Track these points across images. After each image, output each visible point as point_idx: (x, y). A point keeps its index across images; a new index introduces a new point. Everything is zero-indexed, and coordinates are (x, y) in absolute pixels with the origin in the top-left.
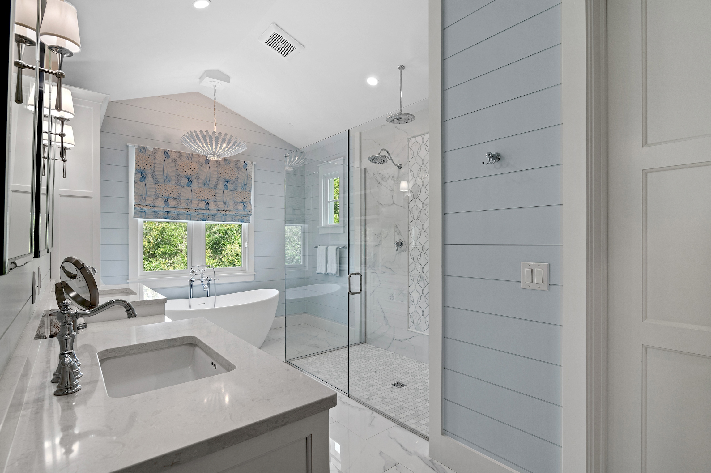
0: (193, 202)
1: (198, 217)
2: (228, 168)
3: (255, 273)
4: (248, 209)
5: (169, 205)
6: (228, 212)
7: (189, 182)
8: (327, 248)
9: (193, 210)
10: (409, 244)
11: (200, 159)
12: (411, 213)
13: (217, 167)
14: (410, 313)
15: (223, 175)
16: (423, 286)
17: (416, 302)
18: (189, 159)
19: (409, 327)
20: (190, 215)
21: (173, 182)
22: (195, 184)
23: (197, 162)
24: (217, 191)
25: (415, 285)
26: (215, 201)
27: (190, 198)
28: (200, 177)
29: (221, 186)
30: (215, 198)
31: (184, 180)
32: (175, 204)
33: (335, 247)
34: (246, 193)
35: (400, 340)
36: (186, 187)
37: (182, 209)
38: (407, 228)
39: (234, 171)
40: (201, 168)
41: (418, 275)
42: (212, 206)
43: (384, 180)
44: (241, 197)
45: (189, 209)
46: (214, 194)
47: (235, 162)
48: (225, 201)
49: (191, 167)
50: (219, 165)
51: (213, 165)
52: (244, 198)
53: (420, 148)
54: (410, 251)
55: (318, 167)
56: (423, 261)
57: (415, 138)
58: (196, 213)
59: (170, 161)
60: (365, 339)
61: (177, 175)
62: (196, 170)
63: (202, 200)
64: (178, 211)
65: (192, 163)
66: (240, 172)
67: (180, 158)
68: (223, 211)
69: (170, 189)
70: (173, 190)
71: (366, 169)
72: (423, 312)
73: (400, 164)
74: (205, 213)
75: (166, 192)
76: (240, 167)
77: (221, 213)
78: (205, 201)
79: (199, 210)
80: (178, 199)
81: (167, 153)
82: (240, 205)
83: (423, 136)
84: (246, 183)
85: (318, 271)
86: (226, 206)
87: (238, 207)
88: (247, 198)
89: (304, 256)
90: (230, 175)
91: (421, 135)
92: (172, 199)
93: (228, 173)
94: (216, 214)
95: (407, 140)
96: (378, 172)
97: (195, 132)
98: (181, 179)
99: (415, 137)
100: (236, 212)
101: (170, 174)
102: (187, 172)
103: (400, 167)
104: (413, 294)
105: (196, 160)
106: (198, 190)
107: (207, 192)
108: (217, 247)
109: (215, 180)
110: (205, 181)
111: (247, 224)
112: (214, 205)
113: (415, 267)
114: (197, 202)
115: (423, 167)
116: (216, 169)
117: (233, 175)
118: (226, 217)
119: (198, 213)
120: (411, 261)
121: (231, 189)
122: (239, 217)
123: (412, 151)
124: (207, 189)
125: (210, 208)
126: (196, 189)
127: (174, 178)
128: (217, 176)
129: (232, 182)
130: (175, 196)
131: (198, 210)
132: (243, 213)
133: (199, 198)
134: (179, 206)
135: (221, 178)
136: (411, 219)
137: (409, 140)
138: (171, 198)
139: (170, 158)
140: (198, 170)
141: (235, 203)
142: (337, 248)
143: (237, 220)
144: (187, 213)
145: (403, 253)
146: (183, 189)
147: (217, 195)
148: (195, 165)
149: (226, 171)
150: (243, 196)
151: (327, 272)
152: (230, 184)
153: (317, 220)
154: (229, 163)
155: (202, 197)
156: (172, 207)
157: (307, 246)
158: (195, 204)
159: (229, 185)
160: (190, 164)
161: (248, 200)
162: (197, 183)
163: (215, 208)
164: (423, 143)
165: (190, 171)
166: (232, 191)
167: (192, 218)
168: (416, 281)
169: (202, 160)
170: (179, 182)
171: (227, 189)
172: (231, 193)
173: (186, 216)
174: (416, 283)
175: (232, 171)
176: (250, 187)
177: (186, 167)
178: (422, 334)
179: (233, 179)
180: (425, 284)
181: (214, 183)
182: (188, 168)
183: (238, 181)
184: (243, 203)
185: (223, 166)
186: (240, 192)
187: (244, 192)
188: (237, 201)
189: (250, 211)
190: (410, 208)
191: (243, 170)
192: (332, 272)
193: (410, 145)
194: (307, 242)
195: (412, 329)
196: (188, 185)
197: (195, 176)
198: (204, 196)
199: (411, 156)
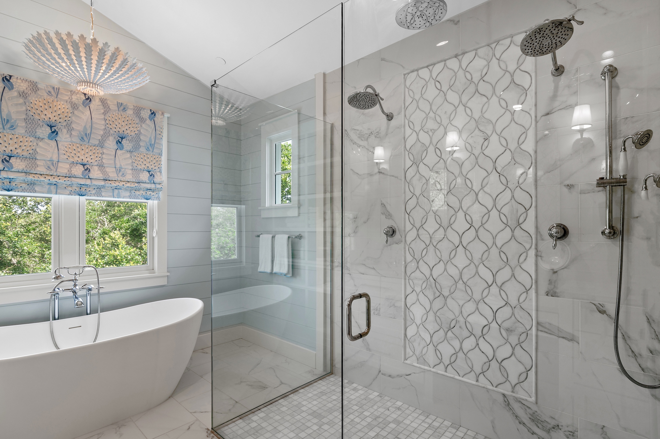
0: (60, 164)
1: (70, 189)
2: (124, 116)
3: (168, 274)
4: (157, 179)
5: (12, 168)
6: (124, 183)
7: (53, 132)
8: (273, 237)
9: (60, 178)
10: (406, 232)
11: (73, 97)
12: (410, 186)
13: (105, 114)
14: (409, 337)
15: (116, 127)
16: (431, 298)
17: (418, 321)
18: (52, 95)
19: (407, 357)
20: (55, 186)
21: (21, 130)
22: (63, 137)
23: (68, 102)
24: (105, 151)
25: (418, 295)
26: (101, 166)
27: (55, 158)
28: (73, 126)
29: (111, 143)
30: (100, 161)
31: (43, 129)
32: (24, 166)
33: (286, 236)
34: (154, 157)
35: (390, 376)
36: (47, 140)
37: (40, 176)
38: (404, 208)
39: (134, 122)
40: (76, 112)
41: (422, 279)
42: (95, 173)
43: (363, 139)
44: (145, 163)
45: (53, 177)
46: (100, 155)
47: (135, 109)
48: (118, 166)
49: (55, 109)
50: (108, 110)
51: (97, 110)
52: (151, 164)
53: (426, 86)
54: (408, 243)
55: (261, 126)
56: (431, 259)
57: (416, 73)
58: (65, 183)
59: (16, 94)
60: (332, 369)
61: (29, 118)
62: (66, 115)
63: (77, 162)
64: (30, 177)
65: (59, 103)
66: (143, 125)
67: (34, 93)
68: (115, 182)
69: (15, 140)
70: (21, 144)
71: (333, 124)
72: (431, 337)
73: (391, 113)
74: (82, 183)
75: (6, 145)
76: (144, 117)
77: (111, 185)
78: (84, 165)
79: (73, 179)
80: (32, 158)
81: (8, 81)
82: (144, 174)
83: (431, 68)
84: (153, 142)
85: (261, 269)
86: (121, 173)
87: (141, 177)
88: (155, 165)
89: (240, 247)
90: (128, 128)
91: (427, 67)
92: (18, 158)
93: (123, 124)
94: (103, 187)
95: (403, 76)
96: (353, 128)
97: (46, 33)
98: (36, 126)
99: (417, 70)
100: (136, 185)
101: (14, 116)
102: (49, 115)
103: (390, 117)
104: (413, 309)
105: (67, 98)
106: (70, 146)
107: (87, 151)
108: (137, 233)
109: (102, 133)
110: (82, 133)
111: (156, 202)
112: (99, 172)
113: (418, 267)
114: (68, 166)
115: (432, 115)
116: (103, 117)
117: (132, 129)
118: (120, 191)
119: (70, 183)
120: (409, 258)
121: (129, 149)
122: (141, 192)
123: (411, 92)
124: (87, 146)
125: (91, 176)
126: (66, 145)
127: (24, 124)
128: (103, 127)
129: (130, 138)
130: (25, 154)
131: (69, 179)
132: (149, 186)
133: (71, 160)
134: (33, 169)
135: (111, 131)
136: (409, 195)
137: (406, 76)
138: (17, 156)
139: (14, 90)
140: (70, 115)
141: (135, 170)
142: (289, 237)
143: (139, 196)
144: (48, 181)
145: (395, 246)
146: (41, 144)
147: (104, 156)
148: (63, 106)
149: (120, 121)
150: (148, 160)
151: (274, 271)
152: (128, 142)
153: (259, 199)
154: (124, 109)
155: (76, 159)
156: (19, 172)
157: (244, 234)
158: (63, 169)
159: (126, 143)
160: (55, 104)
161: (156, 168)
162: (68, 136)
163: (100, 176)
164: (431, 78)
165: (54, 114)
166: (130, 152)
167: (58, 191)
168: (418, 289)
169: (77, 99)
170: (34, 130)
171: (122, 148)
172: (128, 155)
173: (48, 187)
174: (418, 291)
175: (130, 122)
176: (159, 149)
177: (46, 107)
178: (430, 371)
179: (133, 134)
180: (434, 293)
181: (100, 138)
182: (51, 110)
183: (141, 138)
184: (149, 172)
185: (114, 113)
186: (145, 154)
187: (151, 155)
188: (139, 167)
189: (160, 184)
190: (408, 179)
191: (148, 121)
192: (281, 271)
193: (408, 84)
194: (244, 229)
195: (412, 361)
196: (50, 138)
197: (65, 124)
198: (81, 157)
199: (409, 100)
